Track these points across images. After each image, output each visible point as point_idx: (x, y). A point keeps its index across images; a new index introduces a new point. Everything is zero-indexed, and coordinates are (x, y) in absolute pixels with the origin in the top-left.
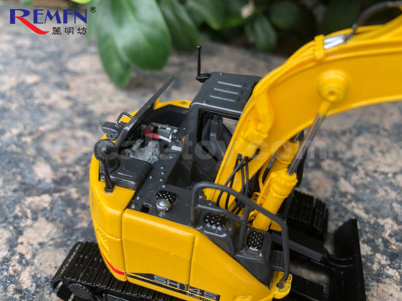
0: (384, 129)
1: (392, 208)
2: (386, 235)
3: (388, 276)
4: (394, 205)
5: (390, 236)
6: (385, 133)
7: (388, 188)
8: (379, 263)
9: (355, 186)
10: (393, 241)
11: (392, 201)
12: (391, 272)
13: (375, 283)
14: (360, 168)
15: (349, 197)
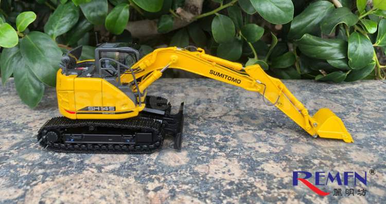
0: (214, 100)
1: (220, 130)
2: (217, 141)
3: (218, 156)
4: (221, 129)
5: (219, 141)
6: (215, 101)
7: (217, 123)
8: (214, 152)
9: (198, 125)
10: (221, 142)
11: (220, 127)
12: (220, 154)
13: (212, 160)
14: (201, 118)
15: (195, 130)
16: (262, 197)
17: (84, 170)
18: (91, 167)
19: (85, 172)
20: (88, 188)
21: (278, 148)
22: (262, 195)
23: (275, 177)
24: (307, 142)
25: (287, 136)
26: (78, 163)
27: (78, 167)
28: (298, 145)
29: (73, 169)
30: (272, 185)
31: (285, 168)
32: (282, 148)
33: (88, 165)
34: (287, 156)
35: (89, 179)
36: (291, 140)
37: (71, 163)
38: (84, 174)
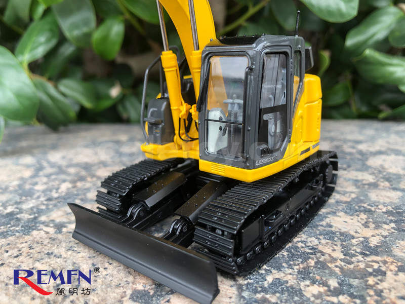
16: (337, 270)
17: (33, 229)
18: (47, 226)
19: (35, 233)
20: (31, 258)
21: (348, 195)
22: (336, 266)
23: (353, 238)
24: (391, 187)
25: (357, 181)
26: (29, 221)
27: (27, 226)
28: (378, 192)
29: (17, 229)
30: (350, 249)
31: (366, 222)
32: (353, 196)
33: (43, 223)
34: (365, 205)
35: (38, 243)
36: (365, 184)
37: (18, 220)
38: (32, 235)
